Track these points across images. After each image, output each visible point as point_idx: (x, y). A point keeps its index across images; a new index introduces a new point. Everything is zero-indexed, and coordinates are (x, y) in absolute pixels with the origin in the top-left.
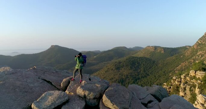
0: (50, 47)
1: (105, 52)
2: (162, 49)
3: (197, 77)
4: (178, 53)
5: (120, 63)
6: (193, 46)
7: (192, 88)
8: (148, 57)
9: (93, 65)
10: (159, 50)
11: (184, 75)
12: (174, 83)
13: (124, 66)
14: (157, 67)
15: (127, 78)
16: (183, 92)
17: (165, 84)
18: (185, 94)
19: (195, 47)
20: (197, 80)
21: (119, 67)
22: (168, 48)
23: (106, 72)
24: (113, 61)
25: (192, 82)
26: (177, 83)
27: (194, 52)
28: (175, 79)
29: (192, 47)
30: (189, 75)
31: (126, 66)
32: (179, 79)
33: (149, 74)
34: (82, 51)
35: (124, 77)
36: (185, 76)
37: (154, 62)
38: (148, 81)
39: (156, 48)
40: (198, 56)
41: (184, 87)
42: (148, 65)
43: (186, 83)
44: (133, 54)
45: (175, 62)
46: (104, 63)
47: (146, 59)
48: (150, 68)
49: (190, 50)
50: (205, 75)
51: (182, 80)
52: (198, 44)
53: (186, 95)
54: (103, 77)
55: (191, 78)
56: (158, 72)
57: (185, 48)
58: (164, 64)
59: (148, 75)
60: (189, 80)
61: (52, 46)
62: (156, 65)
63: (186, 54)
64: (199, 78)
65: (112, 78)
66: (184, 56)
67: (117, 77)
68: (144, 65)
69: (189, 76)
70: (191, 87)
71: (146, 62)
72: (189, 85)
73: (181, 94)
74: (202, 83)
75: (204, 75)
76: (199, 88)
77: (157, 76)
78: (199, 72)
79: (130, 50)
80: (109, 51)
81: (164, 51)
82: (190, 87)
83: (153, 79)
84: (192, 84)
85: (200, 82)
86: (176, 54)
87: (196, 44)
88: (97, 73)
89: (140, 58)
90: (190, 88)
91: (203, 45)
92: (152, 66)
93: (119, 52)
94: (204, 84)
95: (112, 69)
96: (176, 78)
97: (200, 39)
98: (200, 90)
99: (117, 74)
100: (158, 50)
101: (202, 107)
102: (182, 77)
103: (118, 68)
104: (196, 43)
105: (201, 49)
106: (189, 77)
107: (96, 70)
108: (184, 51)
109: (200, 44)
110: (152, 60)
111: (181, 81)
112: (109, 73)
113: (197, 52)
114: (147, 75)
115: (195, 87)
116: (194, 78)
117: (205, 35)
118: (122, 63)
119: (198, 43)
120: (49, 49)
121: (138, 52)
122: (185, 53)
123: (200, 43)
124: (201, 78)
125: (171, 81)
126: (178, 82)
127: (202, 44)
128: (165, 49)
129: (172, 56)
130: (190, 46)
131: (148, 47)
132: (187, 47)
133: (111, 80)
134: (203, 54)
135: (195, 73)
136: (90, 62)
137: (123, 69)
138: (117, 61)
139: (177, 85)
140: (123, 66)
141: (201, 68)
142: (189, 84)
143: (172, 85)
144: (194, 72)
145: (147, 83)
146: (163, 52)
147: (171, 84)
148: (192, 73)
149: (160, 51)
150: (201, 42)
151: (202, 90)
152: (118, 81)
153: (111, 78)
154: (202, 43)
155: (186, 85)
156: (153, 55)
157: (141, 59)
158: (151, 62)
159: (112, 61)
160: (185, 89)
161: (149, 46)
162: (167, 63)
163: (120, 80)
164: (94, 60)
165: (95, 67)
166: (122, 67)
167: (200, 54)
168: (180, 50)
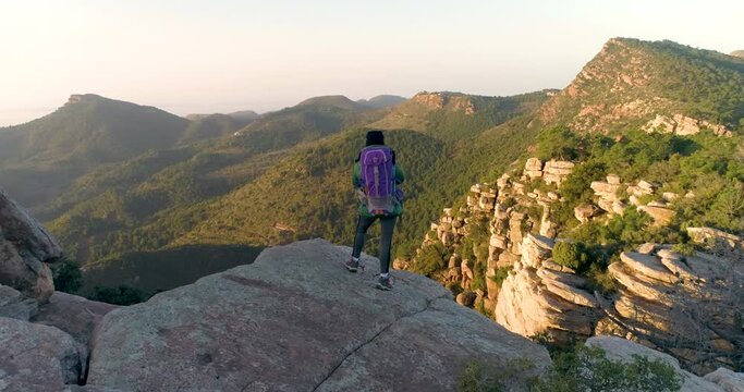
0: (67, 101)
1: (271, 116)
2: (469, 103)
3: (548, 180)
4: (521, 114)
5: (324, 151)
6: (567, 90)
7: (530, 219)
8: (419, 127)
9: (231, 161)
10: (457, 107)
11: (505, 176)
12: (475, 208)
13: (338, 162)
14: (449, 162)
15: (350, 203)
16: (500, 235)
17: (447, 210)
18: (507, 241)
19: (573, 92)
20: (546, 192)
21: (322, 168)
22: (487, 99)
23: (275, 185)
24: (302, 146)
25: (529, 200)
26: (482, 206)
27: (569, 108)
28: (478, 191)
29: (563, 94)
30: (521, 174)
31: (346, 162)
32: (491, 191)
33: (425, 187)
34: (190, 115)
35: (338, 201)
36: (508, 182)
37: (440, 146)
38: (419, 210)
39: (446, 97)
40: (579, 121)
41: (504, 216)
42: (422, 156)
43: (512, 202)
44: (371, 122)
45: (508, 143)
46: (271, 156)
47: (414, 137)
48: (426, 168)
49: (557, 103)
50: (571, 172)
51: (500, 193)
52: (583, 83)
53: (509, 245)
54: (265, 202)
55: (529, 184)
56: (452, 180)
57: (541, 97)
58: (473, 154)
59: (421, 190)
60: (521, 192)
61: (73, 98)
62: (447, 156)
63: (545, 118)
64: (553, 183)
65: (299, 207)
66: (538, 123)
67: (314, 201)
68: (406, 156)
69: (524, 178)
70: (526, 217)
71: (412, 145)
72: (520, 209)
73: (495, 241)
74: (562, 200)
75: (567, 172)
76: (549, 217)
77: (449, 192)
78: (553, 162)
79: (361, 107)
80: (286, 111)
81: (475, 110)
82: (521, 216)
83: (436, 203)
84: (529, 204)
85: (556, 197)
86: (511, 116)
87: (575, 82)
88: (246, 189)
89: (394, 132)
90: (523, 222)
91: (597, 84)
92: (435, 161)
93: (319, 115)
94: (567, 202)
95: (298, 176)
96: (481, 190)
97: (588, 64)
98: (554, 225)
99: (314, 192)
100: (454, 105)
101: (528, 278)
102: (501, 183)
103: (318, 171)
104: (575, 78)
105: (590, 100)
106: (522, 183)
107: (241, 182)
108: (540, 105)
109: (587, 82)
110: (431, 139)
111: (495, 199)
112: (287, 188)
113: (578, 107)
114: (416, 191)
115: (539, 218)
116: (537, 187)
117: (604, 53)
118: (331, 153)
119: (583, 78)
120: (61, 109)
121: (387, 113)
122: (541, 114)
123: (588, 77)
124: (559, 184)
125: (465, 200)
126: (487, 201)
127: (593, 82)
128: (478, 102)
129: (500, 123)
130: (557, 91)
131: (421, 94)
132: (548, 94)
133: (294, 211)
134: (597, 114)
135: (543, 167)
136: (219, 152)
137: (335, 172)
138: (315, 145)
139: (482, 213)
140: (335, 164)
141: (559, 150)
142: (521, 207)
143: (468, 214)
144: (539, 163)
145: (417, 218)
146: (470, 111)
147: (465, 211)
148: (532, 169)
149: (462, 111)
150: (590, 75)
151: (561, 224)
152: (318, 213)
153: (294, 205)
154: (593, 79)
155: (509, 209)
156: (438, 124)
157: (395, 136)
158: (430, 146)
159: (299, 146)
160: (506, 224)
161: (425, 93)
162: (482, 150)
163: (328, 211)
164: (234, 145)
165: (240, 169)
166: (332, 167)
167: (586, 116)
168: (526, 104)
